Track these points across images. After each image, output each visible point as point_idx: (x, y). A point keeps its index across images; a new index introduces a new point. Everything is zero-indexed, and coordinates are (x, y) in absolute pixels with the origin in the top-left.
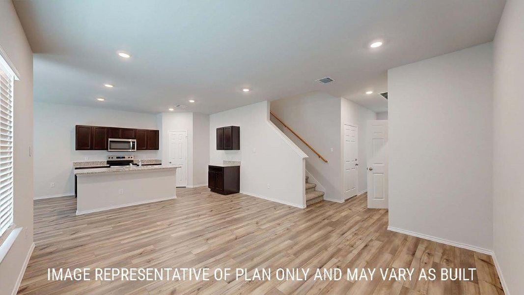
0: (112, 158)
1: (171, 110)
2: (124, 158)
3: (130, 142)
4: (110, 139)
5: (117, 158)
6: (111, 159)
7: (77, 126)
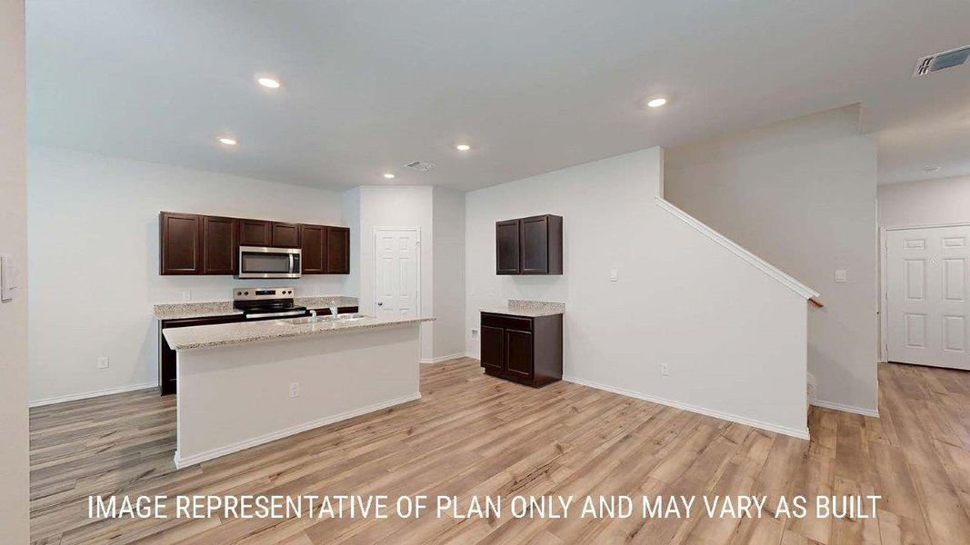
0: (247, 293)
1: (389, 176)
2: (273, 293)
3: (287, 255)
4: (242, 249)
5: (258, 293)
6: (243, 297)
7: (162, 214)
